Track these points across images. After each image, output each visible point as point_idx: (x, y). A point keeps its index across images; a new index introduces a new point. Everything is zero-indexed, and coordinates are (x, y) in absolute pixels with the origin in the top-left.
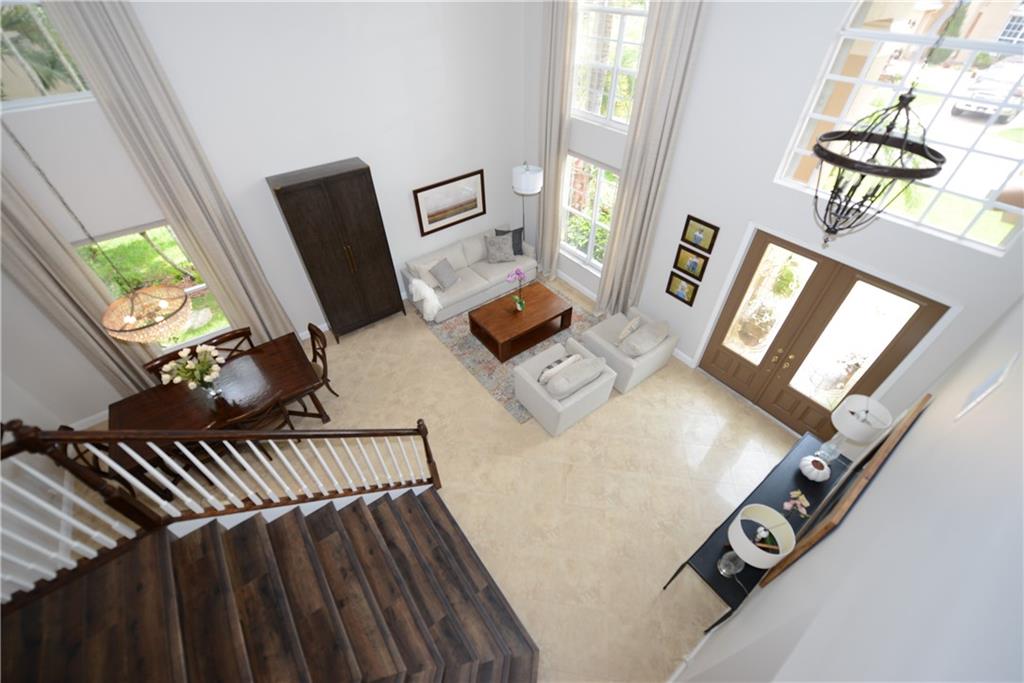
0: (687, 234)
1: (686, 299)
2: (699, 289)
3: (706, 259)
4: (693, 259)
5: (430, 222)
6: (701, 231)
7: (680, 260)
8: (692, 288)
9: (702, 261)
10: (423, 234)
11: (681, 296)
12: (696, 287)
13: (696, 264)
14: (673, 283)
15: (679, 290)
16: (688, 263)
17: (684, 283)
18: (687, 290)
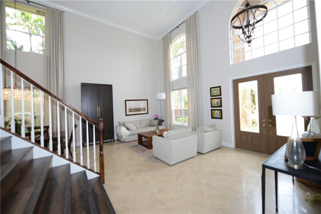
0: (212, 94)
1: (220, 117)
2: (222, 110)
3: (221, 98)
4: (216, 101)
5: (129, 112)
6: (216, 90)
7: (212, 104)
8: (220, 111)
9: (219, 99)
10: (126, 115)
11: (217, 117)
12: (221, 110)
13: (218, 102)
14: (213, 113)
15: (216, 115)
16: (216, 103)
17: (216, 111)
18: (218, 114)
